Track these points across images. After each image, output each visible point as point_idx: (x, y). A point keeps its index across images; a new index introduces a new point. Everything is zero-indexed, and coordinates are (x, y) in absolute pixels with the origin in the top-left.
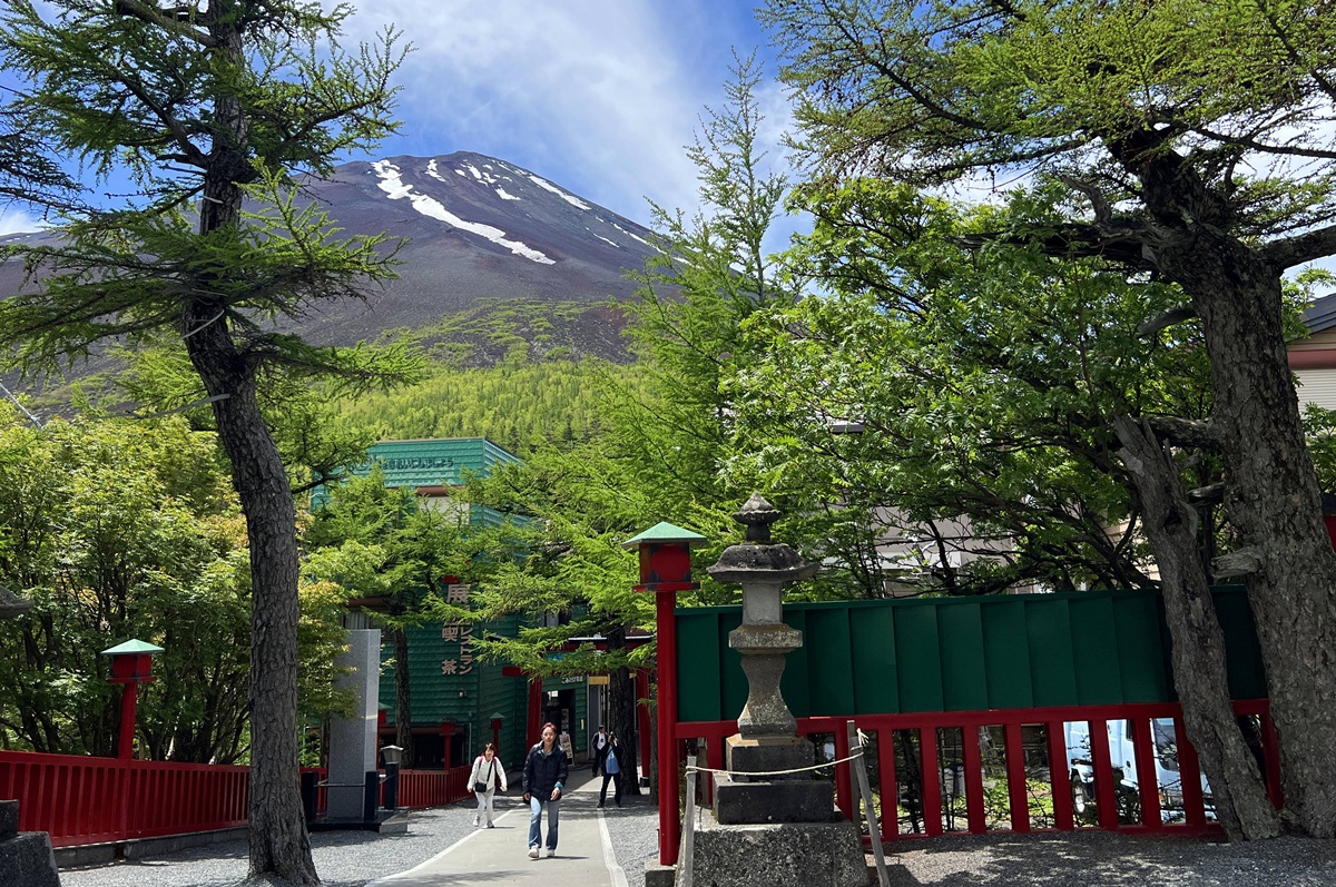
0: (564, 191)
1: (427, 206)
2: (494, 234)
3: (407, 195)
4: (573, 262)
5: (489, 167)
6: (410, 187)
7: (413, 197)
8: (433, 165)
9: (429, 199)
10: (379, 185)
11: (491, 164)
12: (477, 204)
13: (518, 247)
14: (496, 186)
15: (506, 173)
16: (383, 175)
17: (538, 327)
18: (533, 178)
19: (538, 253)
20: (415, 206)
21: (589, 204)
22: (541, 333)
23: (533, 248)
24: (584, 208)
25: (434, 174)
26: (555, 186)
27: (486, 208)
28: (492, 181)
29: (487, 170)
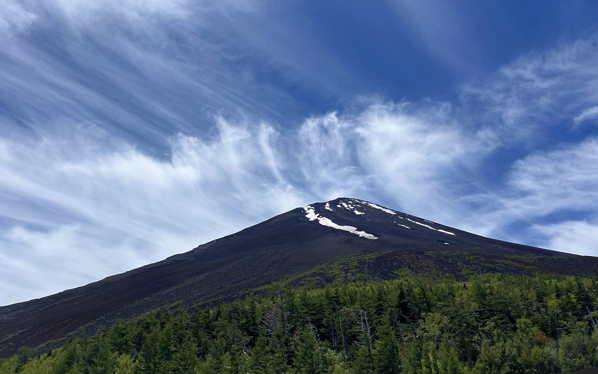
0: (383, 208)
1: (325, 222)
2: (351, 229)
3: (317, 218)
4: (386, 237)
5: (351, 202)
6: (318, 215)
7: (319, 219)
8: (328, 205)
9: (325, 218)
10: (306, 216)
11: (352, 201)
12: (346, 218)
13: (362, 234)
14: (354, 209)
15: (358, 204)
16: (308, 212)
17: (353, 266)
18: (370, 204)
19: (371, 235)
20: (320, 222)
21: (396, 212)
22: (353, 269)
23: (368, 233)
24: (394, 213)
25: (328, 208)
26: (380, 206)
27: (349, 219)
28: (352, 208)
29: (350, 204)
